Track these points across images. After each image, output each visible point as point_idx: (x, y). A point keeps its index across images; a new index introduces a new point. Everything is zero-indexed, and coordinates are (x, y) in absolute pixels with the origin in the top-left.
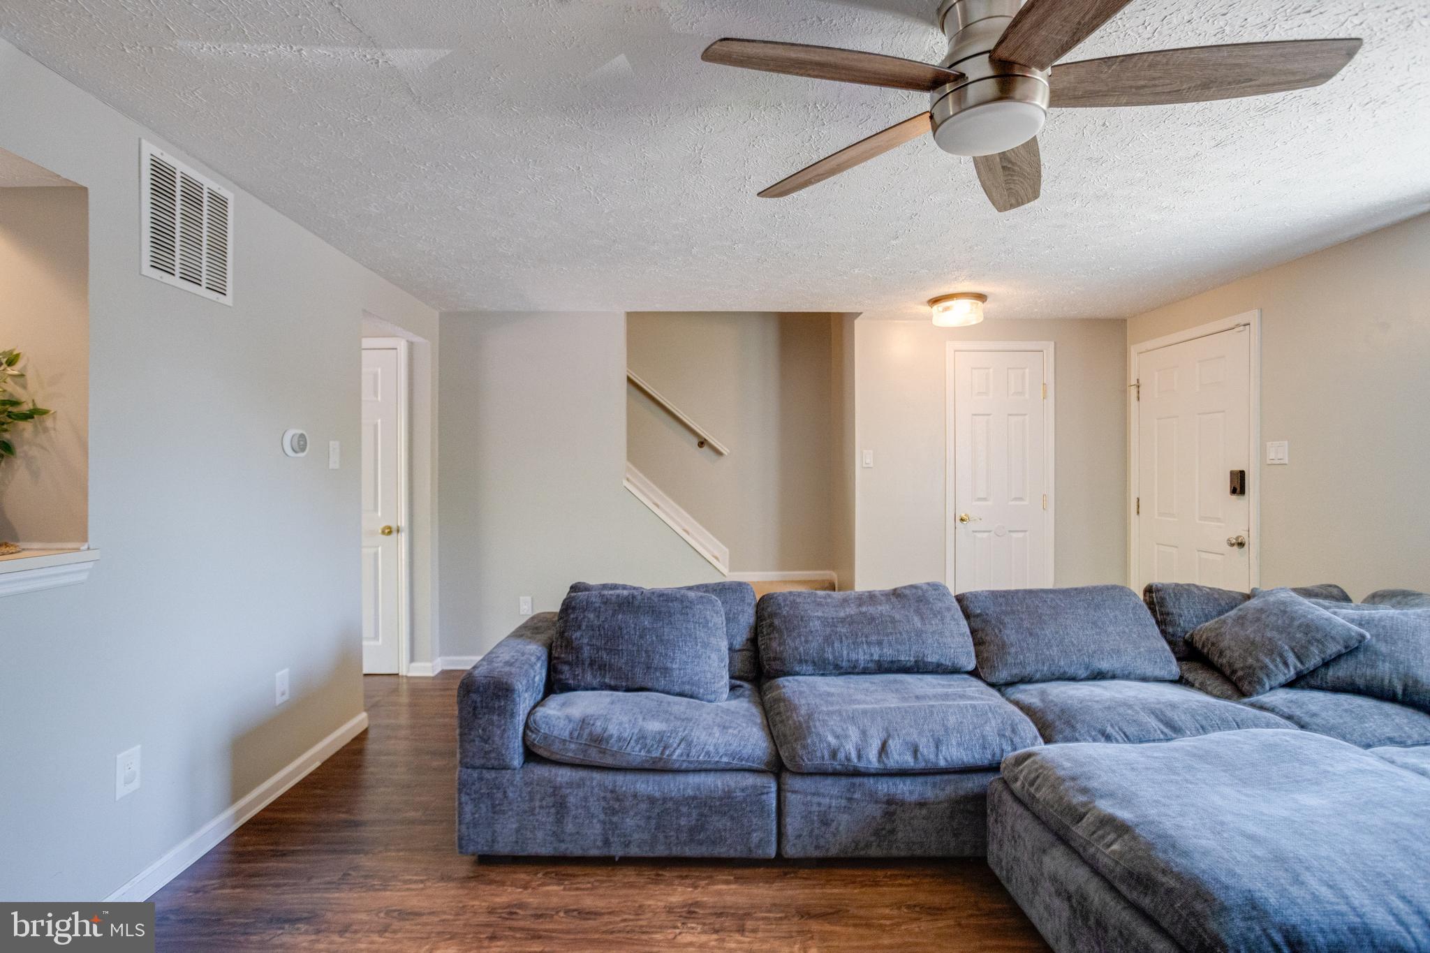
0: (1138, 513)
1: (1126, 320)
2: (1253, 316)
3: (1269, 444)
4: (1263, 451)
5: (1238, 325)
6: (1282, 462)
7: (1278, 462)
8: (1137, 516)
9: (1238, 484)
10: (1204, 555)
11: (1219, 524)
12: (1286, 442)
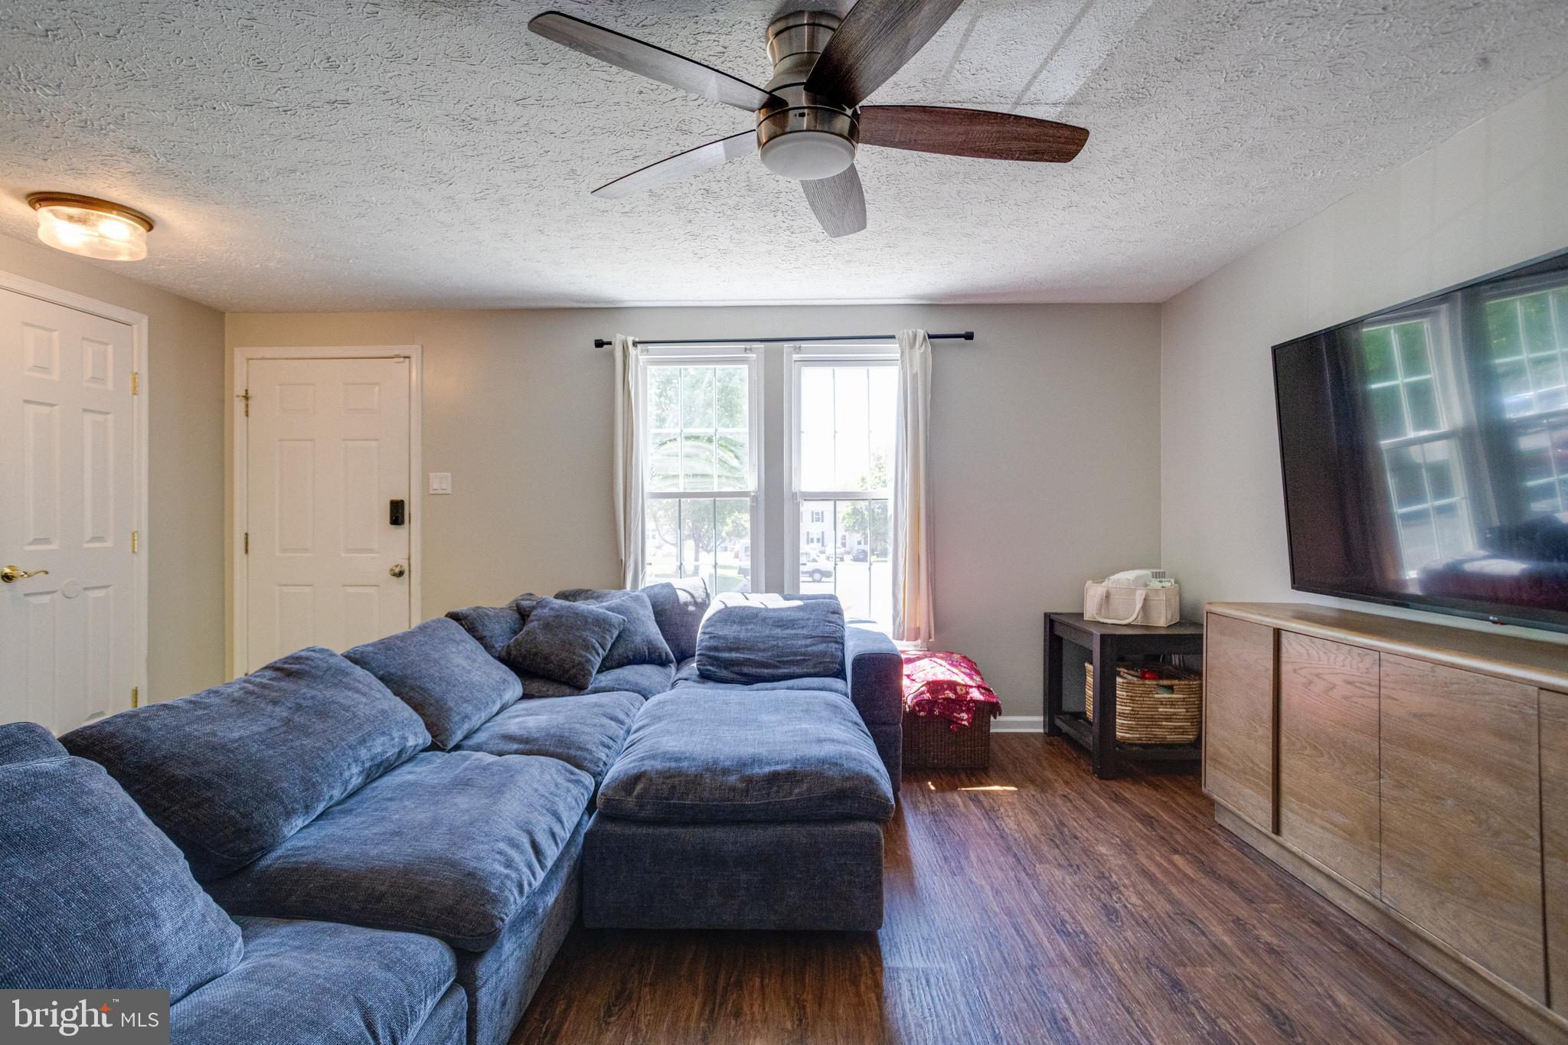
0: (247, 551)
1: (223, 313)
2: (414, 351)
3: (432, 475)
4: (425, 482)
5: (398, 356)
6: (446, 492)
7: (442, 492)
8: (245, 556)
9: (397, 513)
10: (350, 590)
11: (372, 555)
12: (449, 474)
